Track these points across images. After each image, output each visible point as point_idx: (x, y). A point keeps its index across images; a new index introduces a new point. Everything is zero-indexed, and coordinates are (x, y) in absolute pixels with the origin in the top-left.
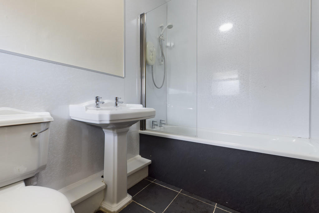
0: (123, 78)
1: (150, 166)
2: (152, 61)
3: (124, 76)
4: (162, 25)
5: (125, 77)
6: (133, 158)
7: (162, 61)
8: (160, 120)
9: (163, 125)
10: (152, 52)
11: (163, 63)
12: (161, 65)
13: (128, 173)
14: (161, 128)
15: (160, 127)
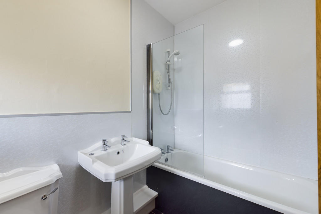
0: (130, 112)
1: (157, 199)
2: (158, 89)
3: (130, 111)
4: (169, 50)
5: (132, 111)
6: (139, 190)
7: (169, 86)
8: (167, 146)
9: (170, 151)
10: (158, 81)
11: (169, 88)
12: (167, 90)
13: (134, 211)
14: (169, 154)
15: (167, 153)
